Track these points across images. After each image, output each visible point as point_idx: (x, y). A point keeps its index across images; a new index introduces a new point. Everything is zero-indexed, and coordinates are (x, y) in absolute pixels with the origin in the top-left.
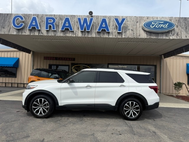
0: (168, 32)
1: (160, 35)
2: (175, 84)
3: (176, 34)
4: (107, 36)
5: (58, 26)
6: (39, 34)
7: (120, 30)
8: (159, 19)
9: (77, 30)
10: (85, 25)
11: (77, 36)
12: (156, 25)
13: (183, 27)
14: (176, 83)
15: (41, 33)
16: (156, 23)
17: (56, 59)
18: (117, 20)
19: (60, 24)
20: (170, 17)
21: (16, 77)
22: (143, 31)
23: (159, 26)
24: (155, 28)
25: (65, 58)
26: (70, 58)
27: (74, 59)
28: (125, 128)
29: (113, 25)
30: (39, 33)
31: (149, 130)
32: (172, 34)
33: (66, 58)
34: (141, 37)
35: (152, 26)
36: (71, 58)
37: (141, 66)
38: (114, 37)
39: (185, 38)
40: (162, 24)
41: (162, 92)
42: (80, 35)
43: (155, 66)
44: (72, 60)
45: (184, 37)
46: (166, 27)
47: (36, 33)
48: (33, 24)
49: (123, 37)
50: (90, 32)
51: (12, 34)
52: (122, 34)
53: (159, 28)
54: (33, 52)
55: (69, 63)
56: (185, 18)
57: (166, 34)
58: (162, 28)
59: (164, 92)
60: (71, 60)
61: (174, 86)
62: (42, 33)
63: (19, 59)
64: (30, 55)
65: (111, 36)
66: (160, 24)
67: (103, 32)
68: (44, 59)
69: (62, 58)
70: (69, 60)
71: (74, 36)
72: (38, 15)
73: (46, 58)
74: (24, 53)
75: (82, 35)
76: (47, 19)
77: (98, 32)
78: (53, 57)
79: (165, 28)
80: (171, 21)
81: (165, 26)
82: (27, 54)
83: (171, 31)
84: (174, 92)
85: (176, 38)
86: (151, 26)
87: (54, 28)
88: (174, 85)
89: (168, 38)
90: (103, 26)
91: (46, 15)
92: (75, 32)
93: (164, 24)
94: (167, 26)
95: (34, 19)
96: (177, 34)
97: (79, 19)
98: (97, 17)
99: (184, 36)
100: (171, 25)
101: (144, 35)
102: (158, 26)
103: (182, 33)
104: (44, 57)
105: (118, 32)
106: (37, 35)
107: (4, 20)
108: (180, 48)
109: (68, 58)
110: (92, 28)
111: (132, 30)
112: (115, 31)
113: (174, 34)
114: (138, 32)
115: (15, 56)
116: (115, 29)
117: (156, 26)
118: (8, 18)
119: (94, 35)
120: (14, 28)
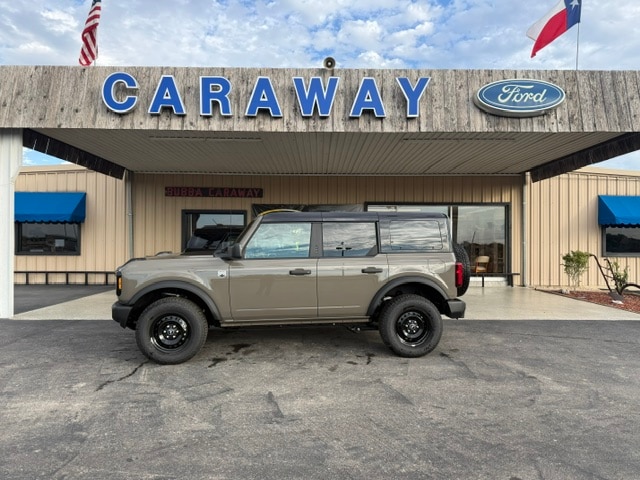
0: (547, 113)
1: (523, 121)
2: (567, 258)
3: (566, 120)
4: (379, 130)
5: (238, 100)
6: (183, 126)
7: (414, 111)
8: (520, 78)
9: (292, 115)
10: (316, 97)
11: (292, 130)
12: (514, 94)
13: (588, 98)
14: (568, 256)
15: (187, 123)
16: (512, 88)
17: (205, 192)
18: (404, 82)
19: (241, 94)
20: (551, 72)
21: (79, 254)
22: (478, 114)
23: (522, 97)
24: (509, 102)
25: (231, 190)
26: (247, 190)
27: (260, 193)
28: (450, 367)
29: (394, 97)
30: (183, 122)
31: (508, 370)
32: (556, 117)
33: (237, 189)
34: (473, 129)
35: (503, 98)
36: (252, 190)
37: (460, 208)
38: (397, 130)
39: (592, 131)
40: (529, 91)
41: (527, 282)
42: (301, 127)
43: (508, 207)
44: (254, 196)
45: (589, 128)
46: (540, 99)
47: (176, 125)
48: (165, 97)
49: (423, 129)
50: (330, 119)
51: (103, 127)
52: (419, 123)
53: (522, 103)
54: (131, 173)
55: (246, 204)
56: (592, 73)
57: (540, 118)
58: (531, 102)
59: (535, 282)
60: (250, 196)
61: (563, 262)
62: (191, 124)
63: (85, 195)
64: (121, 183)
65: (388, 129)
66: (523, 91)
67: (367, 116)
68: (166, 195)
69: (222, 189)
70: (245, 196)
71: (286, 130)
72: (175, 68)
73: (173, 192)
74: (101, 176)
75: (308, 126)
76: (206, 82)
77: (352, 118)
78: (196, 189)
79: (539, 103)
80: (555, 82)
81: (538, 97)
82: (111, 179)
83: (555, 109)
84: (565, 282)
85: (568, 130)
86: (499, 97)
87: (226, 110)
88: (564, 258)
89: (547, 131)
90: (366, 100)
91: (199, 70)
92: (286, 118)
93: (533, 91)
94: (542, 96)
95: (168, 83)
96: (571, 120)
97: (298, 82)
98: (348, 74)
99: (589, 124)
100: (553, 93)
101: (480, 124)
102: (518, 98)
103: (584, 115)
104: (166, 189)
105: (409, 116)
106: (178, 129)
107: (75, 86)
108: (580, 152)
109: (242, 189)
110: (336, 107)
111: (446, 109)
112: (398, 114)
113: (561, 119)
114: (464, 115)
115: (71, 188)
116: (398, 107)
117: (515, 99)
118: (85, 81)
119: (342, 126)
120: (108, 110)
